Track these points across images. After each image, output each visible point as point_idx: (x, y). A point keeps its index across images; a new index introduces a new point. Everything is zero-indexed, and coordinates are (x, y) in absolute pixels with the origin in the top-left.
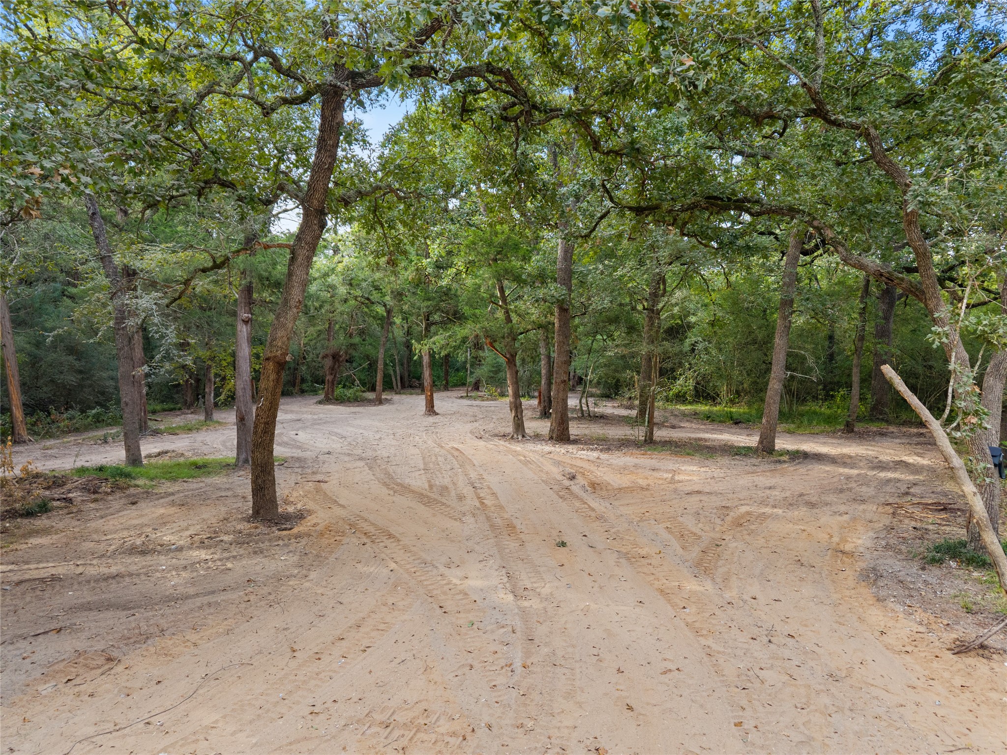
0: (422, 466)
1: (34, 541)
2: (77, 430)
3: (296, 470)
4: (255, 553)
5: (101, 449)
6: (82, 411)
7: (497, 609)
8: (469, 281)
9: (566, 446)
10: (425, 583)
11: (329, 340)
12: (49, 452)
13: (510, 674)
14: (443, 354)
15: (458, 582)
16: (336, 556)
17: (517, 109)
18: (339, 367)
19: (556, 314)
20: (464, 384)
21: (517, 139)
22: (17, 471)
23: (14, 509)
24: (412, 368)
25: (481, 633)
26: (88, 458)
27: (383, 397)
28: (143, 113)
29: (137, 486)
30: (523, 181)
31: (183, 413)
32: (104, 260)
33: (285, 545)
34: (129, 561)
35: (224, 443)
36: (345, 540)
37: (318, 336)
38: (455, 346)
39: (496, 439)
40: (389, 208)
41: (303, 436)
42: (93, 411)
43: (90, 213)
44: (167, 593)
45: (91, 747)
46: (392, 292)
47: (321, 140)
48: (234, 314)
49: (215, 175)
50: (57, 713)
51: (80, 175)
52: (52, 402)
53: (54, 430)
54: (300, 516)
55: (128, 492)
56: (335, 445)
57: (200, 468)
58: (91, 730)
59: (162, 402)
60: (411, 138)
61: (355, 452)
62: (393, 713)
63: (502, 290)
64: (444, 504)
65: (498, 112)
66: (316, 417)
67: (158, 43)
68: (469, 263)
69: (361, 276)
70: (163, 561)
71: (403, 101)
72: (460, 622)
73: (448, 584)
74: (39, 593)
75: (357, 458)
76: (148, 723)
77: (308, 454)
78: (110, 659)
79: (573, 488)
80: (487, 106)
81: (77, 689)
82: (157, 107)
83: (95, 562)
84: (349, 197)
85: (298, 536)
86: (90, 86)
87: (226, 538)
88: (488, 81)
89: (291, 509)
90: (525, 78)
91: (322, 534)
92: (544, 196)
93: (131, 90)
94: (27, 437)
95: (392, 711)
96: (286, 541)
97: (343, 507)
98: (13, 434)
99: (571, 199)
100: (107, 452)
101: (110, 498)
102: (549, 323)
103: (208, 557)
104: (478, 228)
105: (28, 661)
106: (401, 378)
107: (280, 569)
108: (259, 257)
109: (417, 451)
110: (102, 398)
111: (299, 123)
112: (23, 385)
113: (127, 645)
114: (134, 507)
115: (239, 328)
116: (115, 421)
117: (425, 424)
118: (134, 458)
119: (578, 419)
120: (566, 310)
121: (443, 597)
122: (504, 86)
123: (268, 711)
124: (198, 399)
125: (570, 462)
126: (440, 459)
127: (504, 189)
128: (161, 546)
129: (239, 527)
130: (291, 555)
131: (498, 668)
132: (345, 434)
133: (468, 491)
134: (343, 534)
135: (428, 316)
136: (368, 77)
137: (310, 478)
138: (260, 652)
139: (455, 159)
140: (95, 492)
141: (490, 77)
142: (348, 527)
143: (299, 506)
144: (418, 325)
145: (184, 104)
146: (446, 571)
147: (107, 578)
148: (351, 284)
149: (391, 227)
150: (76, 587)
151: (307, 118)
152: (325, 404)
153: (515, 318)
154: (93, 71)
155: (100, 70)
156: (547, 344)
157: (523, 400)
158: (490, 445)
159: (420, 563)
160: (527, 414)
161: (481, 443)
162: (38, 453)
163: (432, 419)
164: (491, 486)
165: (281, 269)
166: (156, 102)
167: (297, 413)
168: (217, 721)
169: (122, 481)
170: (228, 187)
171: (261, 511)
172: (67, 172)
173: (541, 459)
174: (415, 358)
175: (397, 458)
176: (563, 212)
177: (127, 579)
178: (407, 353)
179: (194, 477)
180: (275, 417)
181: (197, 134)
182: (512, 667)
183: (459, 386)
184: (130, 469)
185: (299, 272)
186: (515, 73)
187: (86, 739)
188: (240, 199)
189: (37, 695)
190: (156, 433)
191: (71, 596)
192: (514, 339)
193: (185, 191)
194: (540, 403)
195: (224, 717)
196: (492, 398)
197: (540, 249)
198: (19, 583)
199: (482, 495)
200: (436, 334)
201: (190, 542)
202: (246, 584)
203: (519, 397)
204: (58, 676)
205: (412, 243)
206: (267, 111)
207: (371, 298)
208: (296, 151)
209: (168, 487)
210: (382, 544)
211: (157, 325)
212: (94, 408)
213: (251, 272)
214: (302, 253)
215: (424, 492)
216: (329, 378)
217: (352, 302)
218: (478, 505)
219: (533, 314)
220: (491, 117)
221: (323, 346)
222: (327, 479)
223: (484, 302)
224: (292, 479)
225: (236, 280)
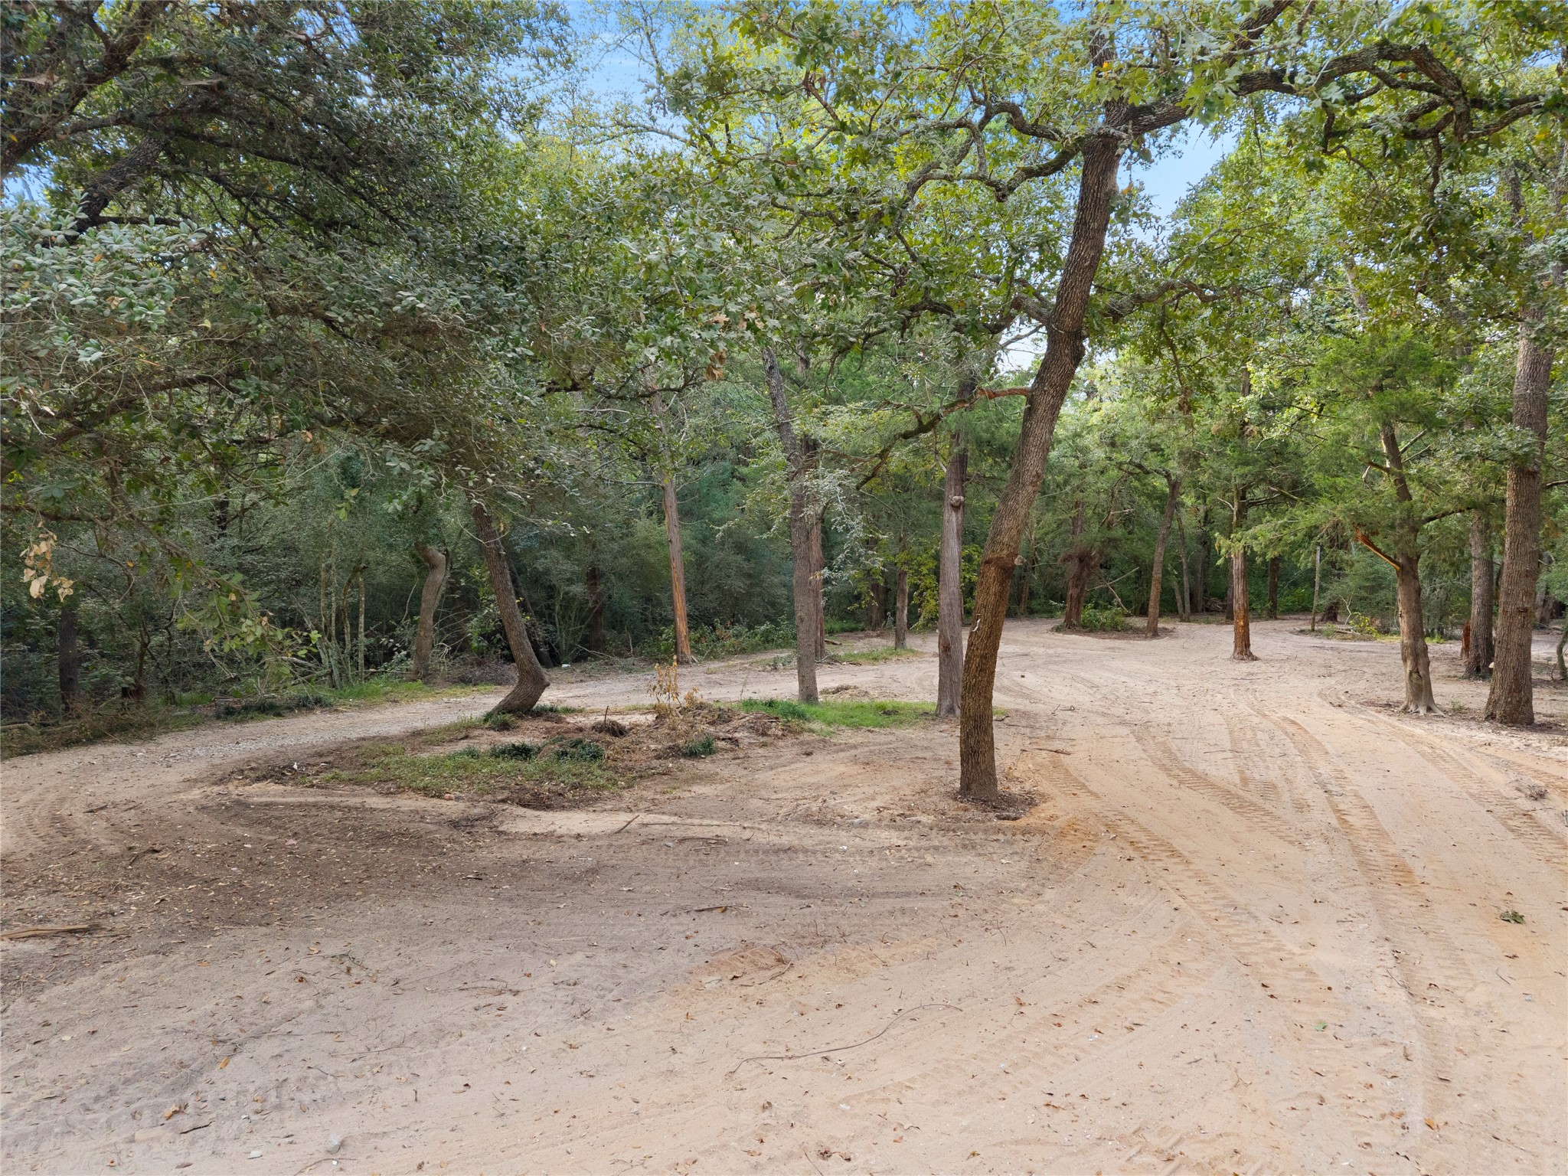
0: (1228, 745)
1: (699, 789)
2: (743, 651)
3: (1023, 730)
4: (965, 846)
5: (771, 678)
6: (750, 627)
7: (1374, 1011)
8: (1324, 429)
9: (1524, 734)
10: (1235, 940)
11: (1074, 533)
12: (713, 677)
13: (1400, 1131)
14: (1269, 557)
15: (1297, 950)
16: (1086, 871)
17: (1438, 114)
18: (1089, 575)
19: (1509, 482)
20: (1306, 610)
21: (1436, 168)
22: (682, 700)
23: (677, 746)
24: (1210, 580)
25: (1340, 1045)
26: (755, 689)
27: (1160, 625)
28: (839, 224)
29: (812, 731)
30: (1447, 242)
31: (867, 636)
32: (781, 428)
33: (1007, 842)
34: (803, 832)
35: (920, 681)
36: (1100, 848)
37: (1059, 526)
38: (1293, 543)
39: (1371, 711)
40: (1186, 318)
41: (1031, 680)
42: (762, 628)
43: (768, 365)
44: (850, 885)
45: (760, 1071)
46: (1181, 454)
47: (1081, 224)
48: (939, 497)
49: (925, 297)
50: (722, 1016)
51: (767, 318)
52: (717, 613)
53: (719, 650)
54: (1030, 801)
55: (801, 738)
56: (1081, 697)
57: (889, 714)
58: (759, 1049)
59: (842, 619)
60: (1230, 197)
61: (1113, 711)
62: (1179, 1141)
63: (1392, 442)
64: (1268, 813)
65: (1399, 125)
66: (1051, 651)
67: (862, 123)
68: (1326, 396)
69: (1130, 430)
70: (844, 840)
71: (1217, 137)
72: (1301, 1019)
73: (1279, 950)
74: (703, 857)
75: (1117, 720)
76: (826, 1058)
77: (1039, 708)
78: (780, 961)
79: (1542, 816)
80: (1377, 119)
81: (744, 991)
82: (856, 213)
83: (764, 826)
84: (1121, 307)
85: (1025, 832)
86: (782, 199)
87: (924, 818)
88: (1382, 75)
89: (1015, 789)
90: (1457, 55)
91: (1062, 834)
92: (1491, 267)
93: (825, 195)
94: (690, 657)
95: (1177, 1137)
96: (1009, 836)
97: (1096, 795)
98: (676, 651)
99: (1552, 264)
100: (776, 681)
101: (781, 743)
102: (1493, 499)
103: (900, 843)
104: (1347, 335)
105: (690, 941)
106: (1191, 595)
107: (1000, 877)
108: (979, 412)
109: (1217, 719)
110: (772, 611)
111: (1044, 203)
112: (688, 590)
113: (800, 945)
114: (808, 759)
115: (946, 516)
116: (786, 642)
117: (1235, 674)
118: (809, 694)
119: (1554, 683)
120: (1533, 475)
121: (1267, 970)
122: (1411, 77)
123: (984, 1084)
124: (886, 617)
125: (1532, 765)
126: (1260, 735)
127: (1406, 261)
128: (842, 817)
129: (943, 805)
130: (1016, 858)
131: (1376, 1114)
132: (1096, 680)
133: (1314, 796)
134: (1097, 838)
135: (1244, 491)
136: (1159, 111)
137: (1043, 744)
138: (973, 995)
139: (1307, 222)
140: (764, 734)
141: (1385, 66)
142: (1104, 829)
143: (1028, 786)
144: (1224, 506)
145: (891, 202)
146: (1274, 928)
147: (779, 850)
148: (1113, 445)
149: (1189, 349)
150: (742, 856)
151: (1057, 194)
152: (1065, 633)
153: (1416, 491)
154: (785, 178)
155: (794, 176)
156: (1488, 539)
157: (1428, 641)
158: (1359, 720)
159: (1224, 906)
160: (1437, 669)
161: (1341, 715)
162: (701, 678)
163: (1245, 667)
164: (1361, 793)
165: (1011, 427)
166: (856, 207)
167: (1023, 643)
168: (913, 1080)
169: (794, 723)
170: (942, 312)
171: (973, 786)
172: (753, 315)
173: (1468, 755)
174: (1220, 562)
175: (1183, 728)
176: (1534, 289)
177: (801, 856)
178: (1204, 553)
179: (881, 726)
180: (996, 648)
181: (904, 242)
182: (1404, 1119)
183: (1297, 612)
184: (803, 707)
185: (1038, 430)
186: (1437, 50)
187: (754, 1059)
188: (958, 327)
189: (699, 988)
190: (834, 660)
191: (737, 867)
192: (1415, 530)
193: (886, 325)
194: (1466, 649)
195: (924, 1076)
196: (1364, 635)
197: (1476, 363)
198: (683, 840)
199: (1342, 807)
200: (1258, 521)
201: (877, 817)
202: (952, 891)
203: (1423, 636)
204: (723, 968)
205: (1224, 373)
206: (1002, 192)
207: (1145, 464)
208: (1040, 246)
209: (847, 736)
210: (1159, 864)
211: (840, 514)
212: (762, 624)
213: (966, 434)
214: (1044, 401)
215: (1232, 788)
216: (1072, 592)
217: (1114, 473)
218: (1335, 822)
219: (1456, 483)
220: (1384, 138)
221: (1064, 541)
222: (1069, 749)
223: (1355, 465)
224: (1018, 744)
225: (944, 447)
